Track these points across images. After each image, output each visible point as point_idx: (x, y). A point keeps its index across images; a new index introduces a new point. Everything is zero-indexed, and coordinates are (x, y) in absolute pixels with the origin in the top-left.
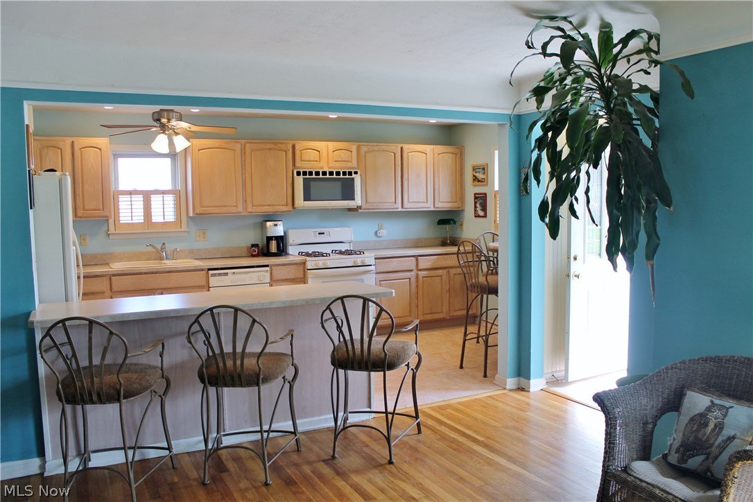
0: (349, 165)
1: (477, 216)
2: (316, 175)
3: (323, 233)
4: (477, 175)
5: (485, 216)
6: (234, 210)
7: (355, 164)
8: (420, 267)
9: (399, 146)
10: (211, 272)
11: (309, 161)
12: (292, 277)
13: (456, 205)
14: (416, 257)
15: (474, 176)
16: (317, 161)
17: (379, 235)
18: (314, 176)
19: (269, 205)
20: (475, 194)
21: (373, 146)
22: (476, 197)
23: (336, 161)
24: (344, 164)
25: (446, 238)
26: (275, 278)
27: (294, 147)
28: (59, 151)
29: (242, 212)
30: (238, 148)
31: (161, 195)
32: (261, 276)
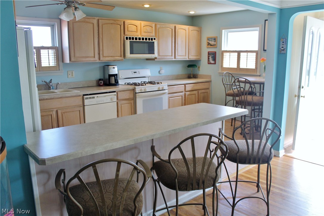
0: (151, 34)
1: (209, 63)
2: (135, 40)
3: (136, 72)
4: (210, 42)
5: (215, 63)
7: (154, 34)
8: (187, 90)
9: (174, 25)
11: (132, 31)
12: (128, 97)
13: (198, 57)
14: (185, 84)
15: (208, 43)
16: (135, 32)
17: (161, 73)
18: (134, 40)
19: (112, 56)
20: (208, 52)
21: (162, 24)
22: (209, 53)
23: (145, 32)
24: (149, 34)
25: (190, 74)
26: (119, 98)
27: (124, 22)
29: (97, 60)
30: (95, 22)
31: (47, 50)
32: (112, 98)
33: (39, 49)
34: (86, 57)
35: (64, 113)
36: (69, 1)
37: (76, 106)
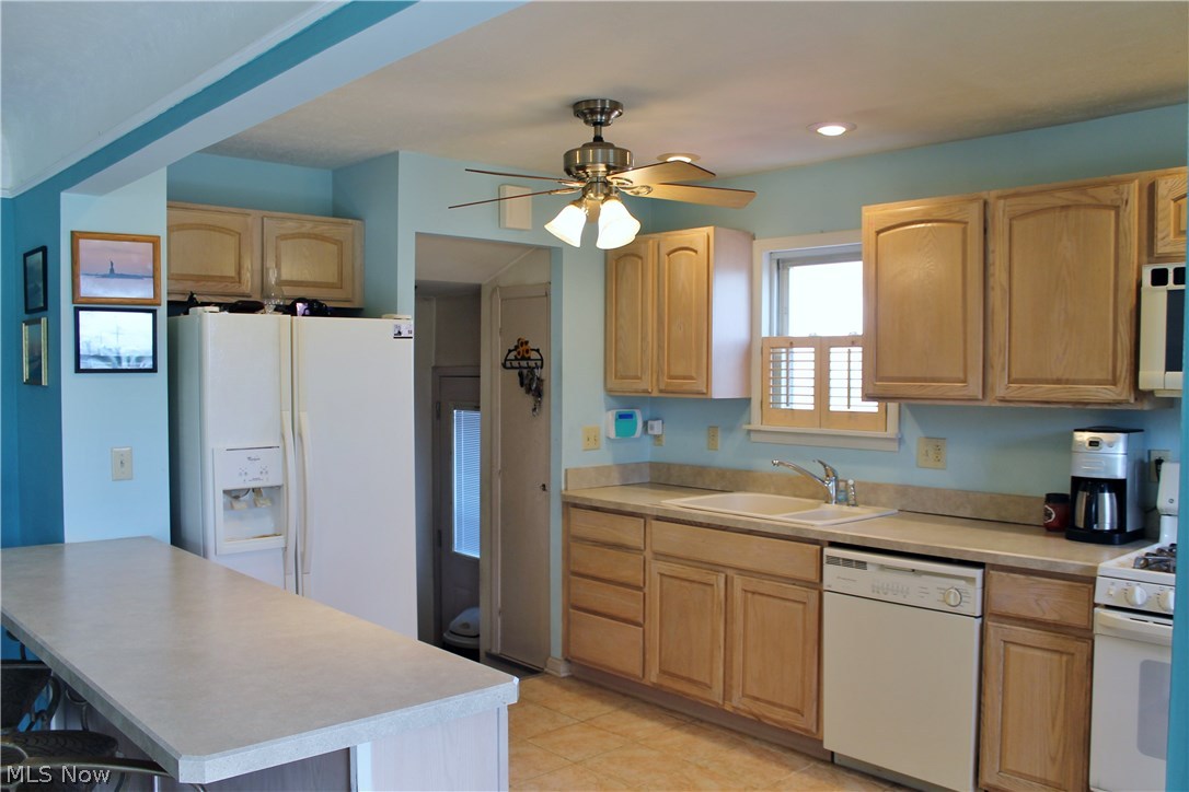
6: (956, 389)
10: (828, 551)
12: (1051, 616)
27: (1150, 189)
28: (640, 262)
29: (980, 397)
30: (973, 214)
31: (846, 349)
32: (953, 591)
33: (822, 347)
34: (925, 380)
35: (754, 593)
36: (595, 180)
37: (795, 581)
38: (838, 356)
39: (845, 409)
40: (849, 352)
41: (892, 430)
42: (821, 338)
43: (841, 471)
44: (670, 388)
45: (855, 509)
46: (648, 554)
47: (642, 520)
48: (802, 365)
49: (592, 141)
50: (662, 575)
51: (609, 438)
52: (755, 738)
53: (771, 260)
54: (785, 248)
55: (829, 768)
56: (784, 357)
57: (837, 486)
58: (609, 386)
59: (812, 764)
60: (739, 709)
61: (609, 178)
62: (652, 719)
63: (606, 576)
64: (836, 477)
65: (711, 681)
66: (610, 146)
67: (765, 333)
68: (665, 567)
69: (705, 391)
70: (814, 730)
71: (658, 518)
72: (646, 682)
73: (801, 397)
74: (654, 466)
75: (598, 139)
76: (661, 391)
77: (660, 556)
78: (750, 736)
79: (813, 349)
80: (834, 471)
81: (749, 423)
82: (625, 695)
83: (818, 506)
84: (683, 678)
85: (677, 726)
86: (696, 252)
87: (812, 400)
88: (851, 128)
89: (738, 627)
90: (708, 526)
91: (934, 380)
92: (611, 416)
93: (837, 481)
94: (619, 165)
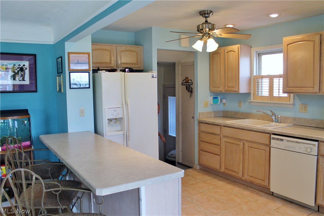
6: (311, 90)
10: (272, 136)
28: (219, 55)
29: (318, 92)
30: (317, 39)
31: (278, 79)
32: (309, 148)
33: (271, 78)
34: (301, 87)
35: (251, 147)
36: (206, 33)
37: (263, 144)
38: (276, 80)
39: (278, 96)
40: (279, 79)
41: (292, 102)
42: (271, 75)
43: (276, 113)
44: (227, 90)
45: (280, 124)
46: (222, 136)
47: (220, 127)
48: (265, 83)
49: (205, 22)
50: (225, 142)
51: (211, 104)
52: (251, 187)
53: (256, 53)
54: (260, 50)
55: (272, 196)
56: (260, 81)
57: (275, 118)
58: (211, 90)
59: (267, 195)
60: (246, 179)
61: (209, 32)
62: (222, 181)
63: (210, 142)
64: (275, 115)
65: (239, 171)
66: (210, 23)
67: (255, 74)
68: (226, 140)
69: (238, 91)
70: (268, 186)
71: (224, 126)
72: (221, 171)
73: (265, 92)
74: (223, 112)
75: (206, 21)
76: (225, 91)
77: (224, 136)
78: (249, 187)
79: (268, 79)
80: (274, 113)
81: (250, 100)
82: (215, 174)
83: (270, 123)
84: (231, 170)
85: (229, 183)
86: (235, 52)
87: (268, 93)
88: (280, 15)
89: (246, 157)
90: (238, 128)
91: (304, 87)
92: (211, 98)
93: (275, 116)
94: (212, 29)
